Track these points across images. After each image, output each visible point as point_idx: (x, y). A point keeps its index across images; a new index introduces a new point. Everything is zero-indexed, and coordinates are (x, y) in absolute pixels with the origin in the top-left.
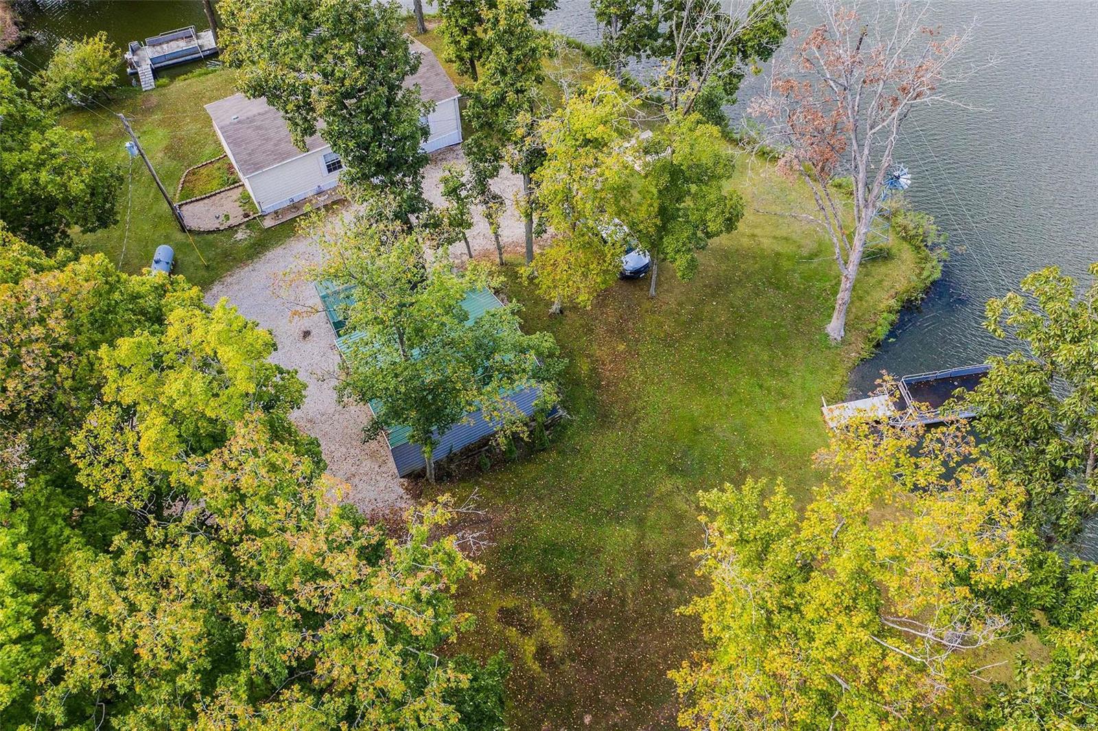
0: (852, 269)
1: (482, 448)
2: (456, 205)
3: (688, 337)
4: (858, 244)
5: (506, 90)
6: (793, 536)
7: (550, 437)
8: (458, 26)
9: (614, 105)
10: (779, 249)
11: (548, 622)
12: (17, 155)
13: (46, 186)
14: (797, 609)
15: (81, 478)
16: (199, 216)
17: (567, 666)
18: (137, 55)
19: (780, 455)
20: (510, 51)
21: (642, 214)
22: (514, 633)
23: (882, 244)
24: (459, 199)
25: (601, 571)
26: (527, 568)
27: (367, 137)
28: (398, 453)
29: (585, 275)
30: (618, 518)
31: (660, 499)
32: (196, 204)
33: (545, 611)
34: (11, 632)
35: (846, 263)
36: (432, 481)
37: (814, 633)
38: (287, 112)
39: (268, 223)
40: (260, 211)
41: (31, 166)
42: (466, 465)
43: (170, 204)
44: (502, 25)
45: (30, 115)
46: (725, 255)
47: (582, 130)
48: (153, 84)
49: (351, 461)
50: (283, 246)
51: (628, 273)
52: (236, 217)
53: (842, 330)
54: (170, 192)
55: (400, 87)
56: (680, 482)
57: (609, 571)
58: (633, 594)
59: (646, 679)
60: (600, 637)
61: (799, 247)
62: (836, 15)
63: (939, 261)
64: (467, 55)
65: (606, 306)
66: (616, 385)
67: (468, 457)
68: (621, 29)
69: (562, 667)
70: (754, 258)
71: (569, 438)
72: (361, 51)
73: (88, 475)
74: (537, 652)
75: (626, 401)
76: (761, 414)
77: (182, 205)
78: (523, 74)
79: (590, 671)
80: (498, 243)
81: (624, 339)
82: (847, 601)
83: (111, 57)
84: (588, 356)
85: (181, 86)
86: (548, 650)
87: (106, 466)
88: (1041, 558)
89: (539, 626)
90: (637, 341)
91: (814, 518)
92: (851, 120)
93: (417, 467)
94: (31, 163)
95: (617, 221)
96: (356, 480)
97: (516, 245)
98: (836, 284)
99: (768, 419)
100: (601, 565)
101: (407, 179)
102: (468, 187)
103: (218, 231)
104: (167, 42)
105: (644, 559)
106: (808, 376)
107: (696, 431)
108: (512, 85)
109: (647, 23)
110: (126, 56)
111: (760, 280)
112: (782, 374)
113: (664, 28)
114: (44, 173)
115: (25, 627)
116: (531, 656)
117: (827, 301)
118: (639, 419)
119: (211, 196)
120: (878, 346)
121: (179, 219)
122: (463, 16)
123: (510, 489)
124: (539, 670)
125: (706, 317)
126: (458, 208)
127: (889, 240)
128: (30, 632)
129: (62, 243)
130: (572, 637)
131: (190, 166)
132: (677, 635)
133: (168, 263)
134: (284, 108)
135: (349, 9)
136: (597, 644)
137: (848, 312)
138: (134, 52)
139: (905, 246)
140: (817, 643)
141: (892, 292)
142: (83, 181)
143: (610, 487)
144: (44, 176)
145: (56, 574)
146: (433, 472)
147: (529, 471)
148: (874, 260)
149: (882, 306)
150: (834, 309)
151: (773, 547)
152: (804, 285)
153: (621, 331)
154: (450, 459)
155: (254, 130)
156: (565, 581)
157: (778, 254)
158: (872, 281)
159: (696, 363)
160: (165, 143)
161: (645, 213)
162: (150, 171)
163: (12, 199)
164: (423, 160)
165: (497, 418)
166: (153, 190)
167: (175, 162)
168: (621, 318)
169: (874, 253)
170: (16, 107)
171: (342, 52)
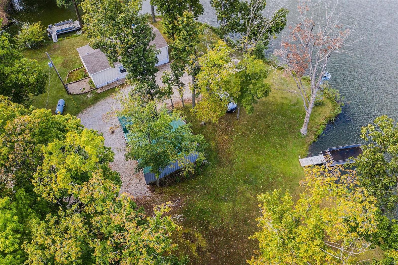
0: (310, 110)
1: (177, 174)
2: (167, 86)
3: (251, 133)
4: (312, 101)
5: (186, 46)
6: (292, 211)
7: (201, 170)
8: (168, 21)
9: (225, 52)
10: (283, 102)
11: (200, 238)
12: (10, 68)
13: (21, 80)
14: (294, 238)
15: (35, 190)
16: (74, 88)
17: (208, 254)
18: (51, 29)
19: (284, 177)
20: (188, 32)
21: (235, 90)
22: (188, 242)
23: (320, 100)
24: (168, 84)
25: (219, 219)
26: (193, 218)
27: (136, 63)
28: (146, 176)
29: (214, 112)
30: (226, 200)
31: (241, 193)
32: (73, 84)
33: (199, 234)
34: (11, 249)
35: (308, 107)
36: (159, 186)
37: (300, 247)
38: (107, 54)
39: (99, 91)
40: (96, 87)
41: (15, 72)
42: (171, 180)
43: (63, 84)
44: (185, 23)
45: (15, 53)
46: (264, 104)
47: (214, 61)
48: (57, 40)
49: (129, 178)
50: (104, 100)
51: (229, 110)
52: (87, 89)
53: (306, 131)
54: (63, 79)
55: (148, 45)
56: (248, 187)
57: (223, 219)
58: (231, 228)
59: (236, 259)
60: (220, 244)
61: (290, 101)
62: (305, 21)
63: (341, 107)
64: (171, 32)
65: (222, 122)
66: (225, 151)
67: (171, 177)
68: (226, 23)
69: (206, 254)
70: (274, 105)
71: (208, 170)
72: (134, 32)
73: (38, 189)
74: (197, 249)
75: (229, 157)
76: (277, 161)
77: (68, 84)
78: (192, 40)
79: (216, 256)
80: (182, 99)
81: (227, 134)
82: (312, 236)
83: (42, 30)
84: (215, 140)
85: (67, 41)
86: (201, 248)
87: (45, 186)
88: (381, 219)
89: (197, 240)
90: (232, 135)
91: (300, 205)
92: (310, 58)
93: (153, 181)
94: (15, 71)
95: (226, 92)
96: (131, 186)
97: (189, 100)
98: (304, 114)
99: (279, 164)
100: (220, 217)
101: (150, 77)
102: (172, 79)
103: (81, 94)
104: (62, 25)
105: (235, 215)
106: (294, 148)
107: (254, 168)
108: (188, 44)
109: (236, 20)
110: (47, 30)
111: (276, 113)
112: (285, 147)
113: (242, 22)
114: (20, 75)
115: (16, 247)
116: (194, 250)
117: (300, 121)
118: (233, 163)
119: (78, 81)
120: (319, 137)
121: (67, 90)
122: (170, 17)
123: (187, 189)
124: (197, 255)
125: (257, 126)
126: (168, 87)
127: (323, 99)
128: (17, 249)
129: (26, 99)
130: (209, 243)
131: (71, 70)
132: (247, 243)
133: (63, 106)
134: (106, 52)
135: (130, 17)
136: (218, 246)
137: (308, 124)
138: (50, 28)
139: (329, 101)
140: (301, 251)
141: (324, 117)
142: (34, 78)
143: (223, 188)
144: (20, 76)
145: (26, 227)
146: (159, 183)
147: (193, 182)
148: (317, 106)
149: (320, 123)
150: (303, 124)
151: (285, 214)
152: (292, 115)
153: (227, 131)
154: (165, 178)
155: (94, 58)
156: (207, 223)
157: (283, 104)
158: (317, 113)
159: (253, 143)
160: (62, 61)
161: (236, 90)
162: (56, 72)
163: (8, 84)
164: (156, 70)
165: (183, 166)
166: (57, 79)
167: (65, 69)
168: (227, 127)
169: (317, 103)
170: (9, 50)
171: (127, 33)
